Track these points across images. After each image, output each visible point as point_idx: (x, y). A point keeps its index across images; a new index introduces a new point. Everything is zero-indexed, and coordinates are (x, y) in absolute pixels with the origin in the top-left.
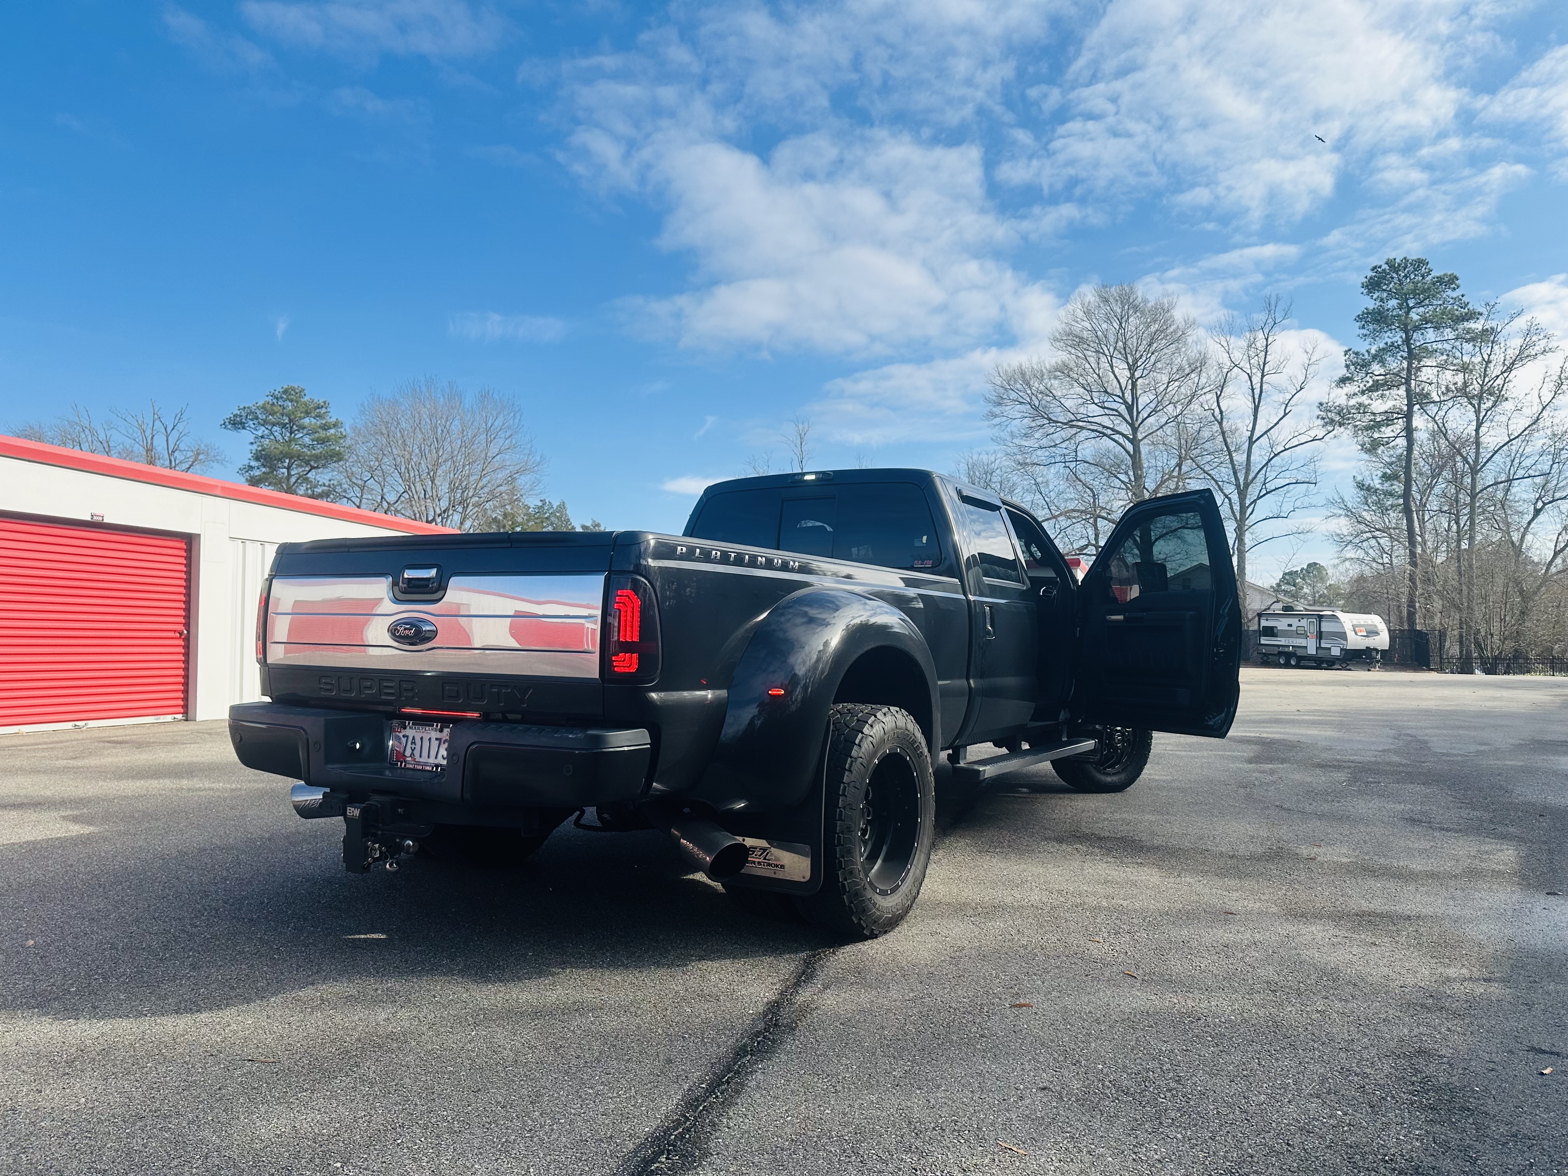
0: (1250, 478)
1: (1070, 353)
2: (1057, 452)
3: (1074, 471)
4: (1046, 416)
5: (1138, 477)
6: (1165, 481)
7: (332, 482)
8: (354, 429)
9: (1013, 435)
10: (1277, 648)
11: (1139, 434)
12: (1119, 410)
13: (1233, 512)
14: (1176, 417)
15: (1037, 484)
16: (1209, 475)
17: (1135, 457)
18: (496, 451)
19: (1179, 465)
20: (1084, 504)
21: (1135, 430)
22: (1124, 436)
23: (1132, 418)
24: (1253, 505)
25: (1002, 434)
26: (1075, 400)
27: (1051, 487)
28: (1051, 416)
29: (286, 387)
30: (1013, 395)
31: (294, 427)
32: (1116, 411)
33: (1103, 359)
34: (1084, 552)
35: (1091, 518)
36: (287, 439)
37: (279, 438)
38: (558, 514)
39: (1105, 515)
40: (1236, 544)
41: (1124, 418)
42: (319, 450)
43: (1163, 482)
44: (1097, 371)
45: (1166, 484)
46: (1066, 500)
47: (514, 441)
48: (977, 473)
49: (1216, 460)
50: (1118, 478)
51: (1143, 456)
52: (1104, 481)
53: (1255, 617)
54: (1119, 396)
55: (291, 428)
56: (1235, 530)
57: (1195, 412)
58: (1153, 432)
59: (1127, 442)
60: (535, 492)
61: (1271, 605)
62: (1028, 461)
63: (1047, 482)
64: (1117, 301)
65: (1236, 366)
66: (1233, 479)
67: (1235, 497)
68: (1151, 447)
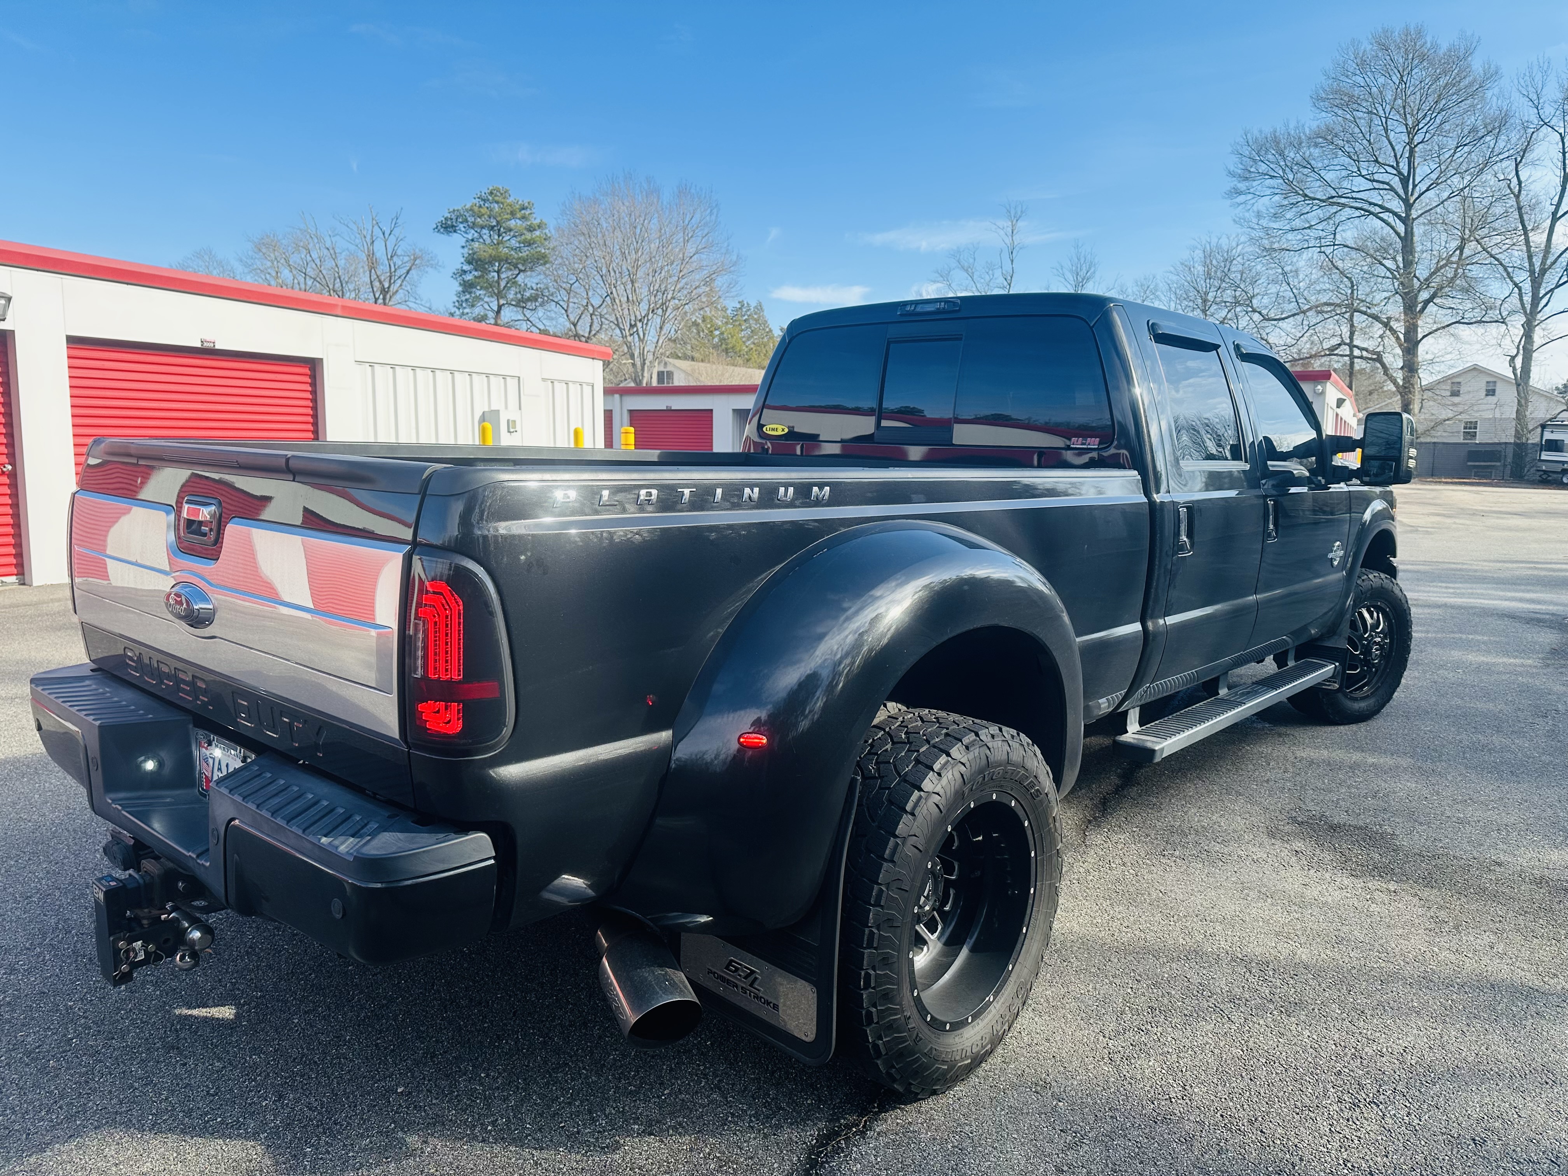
0: (1549, 262)
1: (1337, 115)
2: (1311, 234)
3: (1330, 257)
4: (1301, 192)
5: (1408, 264)
6: (1442, 267)
7: (539, 286)
8: (558, 229)
9: (1259, 215)
10: (1561, 465)
11: (1413, 212)
12: (1392, 183)
13: (1523, 304)
14: (1462, 190)
15: (1284, 274)
16: (1497, 260)
17: (1407, 240)
18: (693, 250)
19: (1461, 248)
20: (1340, 295)
21: (1409, 206)
22: (1395, 214)
23: (1406, 193)
24: (1548, 296)
25: (1247, 215)
26: (1338, 172)
27: (1301, 276)
28: (1307, 192)
29: (491, 188)
30: (1263, 168)
31: (502, 229)
32: (1388, 184)
33: (1377, 121)
34: (1336, 352)
35: (1346, 312)
36: (495, 242)
37: (488, 241)
38: (756, 316)
39: (1364, 309)
40: (1523, 343)
41: (1396, 193)
42: (525, 252)
43: (1438, 270)
44: (1367, 137)
45: (1442, 271)
46: (1319, 292)
47: (710, 239)
48: (1214, 262)
49: (1507, 241)
50: (1383, 265)
51: (1415, 239)
52: (1365, 268)
53: (1537, 427)
54: (1392, 167)
55: (499, 230)
56: (1523, 325)
57: (1487, 184)
58: (1431, 209)
59: (1397, 221)
60: (732, 294)
61: (1559, 414)
62: (1276, 246)
63: (1296, 271)
64: (1399, 48)
65: (1545, 124)
66: (1527, 265)
67: (1527, 287)
68: (1427, 227)
